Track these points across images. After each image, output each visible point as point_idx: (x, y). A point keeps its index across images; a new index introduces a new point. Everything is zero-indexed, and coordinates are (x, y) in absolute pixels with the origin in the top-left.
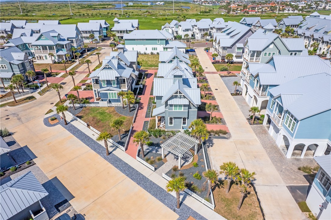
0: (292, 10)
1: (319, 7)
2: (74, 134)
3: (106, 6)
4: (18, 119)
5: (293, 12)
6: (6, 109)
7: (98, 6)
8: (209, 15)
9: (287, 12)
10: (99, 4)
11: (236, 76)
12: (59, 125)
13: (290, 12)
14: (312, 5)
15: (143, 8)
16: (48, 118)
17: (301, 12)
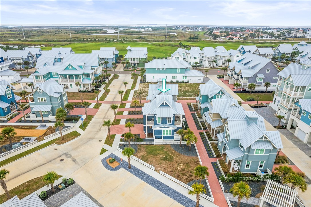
0: (270, 37)
1: (291, 35)
2: (145, 180)
3: (99, 31)
4: (73, 161)
5: (271, 39)
6: (56, 148)
7: (91, 31)
8: (199, 41)
9: (265, 39)
10: (91, 29)
11: (266, 107)
12: (122, 168)
13: (267, 39)
14: (285, 33)
15: (134, 33)
16: (105, 159)
17: (278, 39)
